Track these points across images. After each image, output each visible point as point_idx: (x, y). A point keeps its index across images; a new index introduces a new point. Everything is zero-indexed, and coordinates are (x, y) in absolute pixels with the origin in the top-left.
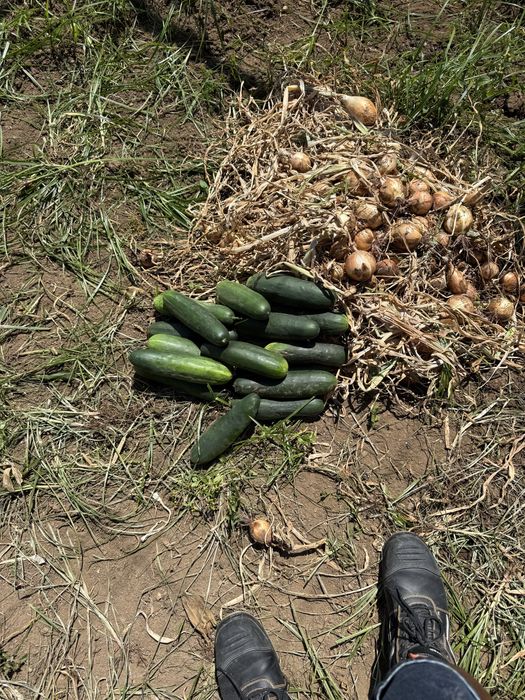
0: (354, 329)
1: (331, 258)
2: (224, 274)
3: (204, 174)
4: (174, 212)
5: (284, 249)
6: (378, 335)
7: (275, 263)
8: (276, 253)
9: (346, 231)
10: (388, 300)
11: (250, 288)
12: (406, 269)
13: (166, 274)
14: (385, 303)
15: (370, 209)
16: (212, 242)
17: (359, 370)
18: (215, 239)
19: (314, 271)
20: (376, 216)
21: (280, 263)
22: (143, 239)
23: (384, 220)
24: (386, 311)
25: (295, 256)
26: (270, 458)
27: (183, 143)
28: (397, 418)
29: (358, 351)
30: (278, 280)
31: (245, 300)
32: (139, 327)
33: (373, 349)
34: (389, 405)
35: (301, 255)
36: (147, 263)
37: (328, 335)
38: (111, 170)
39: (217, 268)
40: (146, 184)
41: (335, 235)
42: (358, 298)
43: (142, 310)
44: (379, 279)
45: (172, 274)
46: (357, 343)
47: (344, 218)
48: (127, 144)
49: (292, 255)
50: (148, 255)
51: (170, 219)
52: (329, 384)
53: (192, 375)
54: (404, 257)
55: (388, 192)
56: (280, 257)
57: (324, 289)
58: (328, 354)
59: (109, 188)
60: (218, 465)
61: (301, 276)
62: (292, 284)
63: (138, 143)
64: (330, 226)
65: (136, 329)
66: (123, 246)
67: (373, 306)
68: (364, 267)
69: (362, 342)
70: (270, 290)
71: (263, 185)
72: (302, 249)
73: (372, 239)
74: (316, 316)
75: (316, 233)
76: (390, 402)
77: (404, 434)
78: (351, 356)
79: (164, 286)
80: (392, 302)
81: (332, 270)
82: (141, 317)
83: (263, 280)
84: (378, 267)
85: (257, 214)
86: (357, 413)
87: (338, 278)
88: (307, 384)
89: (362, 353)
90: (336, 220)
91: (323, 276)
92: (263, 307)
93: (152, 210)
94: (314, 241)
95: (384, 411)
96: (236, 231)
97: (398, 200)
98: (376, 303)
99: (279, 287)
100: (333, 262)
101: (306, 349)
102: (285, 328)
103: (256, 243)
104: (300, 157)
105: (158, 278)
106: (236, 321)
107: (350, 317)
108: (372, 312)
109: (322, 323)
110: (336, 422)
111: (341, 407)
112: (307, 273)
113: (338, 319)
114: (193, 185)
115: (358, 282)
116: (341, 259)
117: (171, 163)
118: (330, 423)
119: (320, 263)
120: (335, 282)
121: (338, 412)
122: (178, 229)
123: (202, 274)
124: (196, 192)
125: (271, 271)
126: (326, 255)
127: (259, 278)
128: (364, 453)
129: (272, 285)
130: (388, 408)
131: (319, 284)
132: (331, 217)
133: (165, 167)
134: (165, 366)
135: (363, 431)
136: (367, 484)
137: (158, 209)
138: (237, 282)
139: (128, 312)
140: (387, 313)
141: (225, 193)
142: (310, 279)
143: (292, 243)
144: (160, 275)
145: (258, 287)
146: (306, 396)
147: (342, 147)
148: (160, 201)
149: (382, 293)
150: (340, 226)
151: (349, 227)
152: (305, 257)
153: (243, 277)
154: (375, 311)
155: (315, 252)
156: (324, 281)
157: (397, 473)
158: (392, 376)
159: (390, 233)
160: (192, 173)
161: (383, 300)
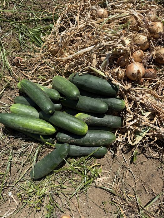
0: (128, 109)
1: (118, 66)
2: (58, 72)
3: (52, 21)
4: (36, 39)
5: (90, 60)
6: (143, 113)
7: (84, 67)
8: (85, 61)
9: (128, 49)
10: (150, 93)
11: (70, 80)
12: (160, 75)
13: (28, 71)
14: (148, 95)
15: (143, 38)
16: (53, 55)
17: (129, 132)
18: (54, 53)
19: (107, 73)
20: (146, 43)
21: (88, 67)
22: (19, 52)
23: (150, 45)
24: (149, 99)
25: (96, 63)
26: (75, 178)
27: (44, 5)
28: (147, 158)
29: (129, 122)
30: (85, 77)
31: (66, 88)
32: (10, 98)
33: (139, 121)
34: (143, 150)
35: (100, 63)
36: (17, 64)
37: (112, 111)
38: (7, 17)
39: (53, 68)
40: (23, 25)
41: (122, 51)
42: (132, 90)
43: (13, 89)
44: (146, 80)
45: (30, 70)
46: (129, 117)
47: (127, 42)
48: (16, 5)
49: (95, 62)
50: (18, 60)
51: (33, 42)
52: (111, 140)
53: (32, 130)
54: (161, 68)
55: (155, 28)
56: (87, 64)
57: (112, 84)
58: (111, 122)
59: (5, 26)
60: (45, 180)
61: (99, 76)
62: (94, 80)
63: (22, 5)
64: (119, 45)
65: (8, 99)
66: (7, 55)
67: (141, 96)
68: (139, 72)
69: (132, 116)
70: (81, 83)
71: (81, 26)
72: (100, 59)
73: (143, 56)
74: (106, 99)
75: (110, 50)
76: (144, 149)
77: (150, 168)
78: (125, 124)
79: (26, 77)
80: (153, 95)
81: (118, 73)
82: (12, 92)
83: (77, 77)
84: (146, 73)
85: (77, 40)
86: (125, 154)
87: (121, 78)
88: (99, 139)
89: (132, 123)
90: (123, 42)
91: (112, 76)
92: (75, 92)
93: (25, 38)
94: (109, 55)
95: (140, 154)
96: (65, 49)
97: (160, 33)
98: (143, 94)
99: (85, 81)
100: (119, 68)
101: (99, 119)
102: (88, 106)
103: (74, 55)
104: (102, 11)
105: (23, 72)
106: (60, 99)
107: (126, 101)
108: (140, 99)
109: (110, 104)
110: (113, 158)
111: (116, 150)
112: (103, 74)
113: (119, 102)
114: (46, 26)
115: (133, 81)
116: (124, 67)
117: (37, 15)
118: (110, 158)
119: (111, 68)
120: (119, 80)
121: (114, 152)
122: (37, 47)
123: (46, 71)
124: (48, 30)
125: (82, 72)
126: (115, 64)
127: (75, 75)
128: (128, 177)
129: (81, 80)
130: (142, 152)
131: (109, 81)
132: (120, 40)
133: (33, 17)
134: (16, 124)
135: (128, 164)
136: (129, 196)
137: (28, 38)
138: (64, 77)
139: (5, 90)
140: (149, 101)
141: (61, 29)
142: (104, 78)
143: (95, 55)
144: (25, 70)
145: (74, 80)
146: (98, 146)
147: (126, 6)
148: (29, 33)
149: (147, 89)
150: (125, 46)
151: (130, 48)
152: (102, 65)
153: (67, 74)
154: (142, 99)
155: (108, 61)
156: (113, 79)
157: (146, 190)
158: (147, 136)
159: (154, 53)
160: (47, 20)
161: (147, 93)
